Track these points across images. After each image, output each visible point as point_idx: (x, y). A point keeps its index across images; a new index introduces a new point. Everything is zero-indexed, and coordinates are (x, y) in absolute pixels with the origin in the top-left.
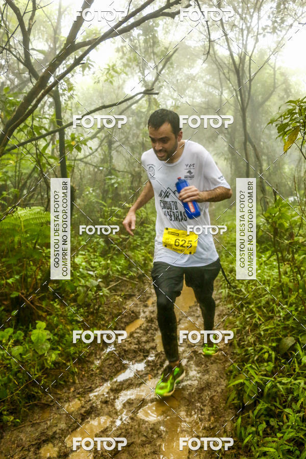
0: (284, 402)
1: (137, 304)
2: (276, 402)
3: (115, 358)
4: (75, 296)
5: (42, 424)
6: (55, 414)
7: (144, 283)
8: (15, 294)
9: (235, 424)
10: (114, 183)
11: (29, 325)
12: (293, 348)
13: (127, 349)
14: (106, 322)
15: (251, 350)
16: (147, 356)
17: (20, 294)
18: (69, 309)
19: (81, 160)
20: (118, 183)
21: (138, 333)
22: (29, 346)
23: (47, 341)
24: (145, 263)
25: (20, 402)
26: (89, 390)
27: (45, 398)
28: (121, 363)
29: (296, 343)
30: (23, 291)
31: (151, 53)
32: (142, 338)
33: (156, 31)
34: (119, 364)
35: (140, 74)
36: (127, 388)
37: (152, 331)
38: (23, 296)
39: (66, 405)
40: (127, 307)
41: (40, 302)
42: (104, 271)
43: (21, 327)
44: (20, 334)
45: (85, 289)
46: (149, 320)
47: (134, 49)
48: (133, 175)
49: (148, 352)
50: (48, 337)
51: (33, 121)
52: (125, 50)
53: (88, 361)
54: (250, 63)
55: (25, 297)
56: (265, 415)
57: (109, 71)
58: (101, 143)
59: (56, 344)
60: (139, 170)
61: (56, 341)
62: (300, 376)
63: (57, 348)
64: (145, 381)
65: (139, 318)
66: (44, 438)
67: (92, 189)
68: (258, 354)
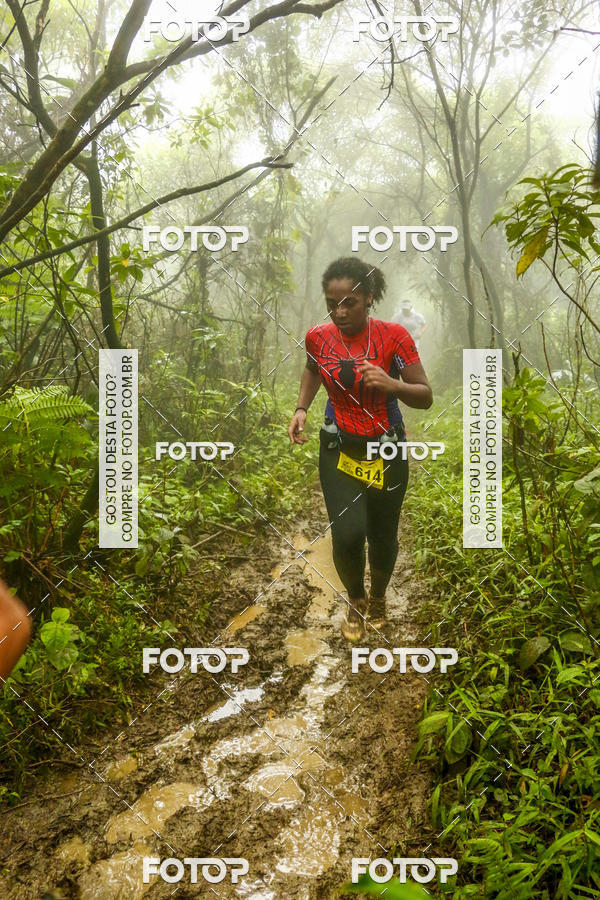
0: (523, 758)
1: (250, 577)
2: (509, 759)
3: (206, 679)
4: (132, 561)
5: (62, 801)
6: (88, 782)
7: (266, 536)
8: (12, 556)
9: (429, 801)
10: (210, 341)
11: (40, 615)
12: (545, 657)
14: (189, 611)
16: (268, 675)
17: (22, 556)
18: (118, 586)
19: (146, 297)
20: (218, 341)
21: (251, 631)
22: (38, 655)
23: (74, 646)
24: (269, 498)
25: (20, 760)
26: (154, 738)
27: (68, 753)
28: (217, 688)
29: (551, 648)
30: (28, 550)
31: (283, 86)
32: (259, 641)
33: (292, 42)
34: (212, 691)
35: (261, 128)
36: (228, 734)
37: (279, 628)
38: (27, 560)
39: (110, 766)
40: (231, 582)
41: (61, 571)
42: (188, 513)
45: (151, 547)
46: (273, 608)
47: (250, 78)
48: (248, 328)
49: (270, 668)
50: (76, 637)
51: (46, 220)
52: (232, 79)
53: (154, 685)
54: (477, 108)
55: (33, 562)
56: (486, 782)
57: (200, 121)
58: (186, 264)
59: (91, 651)
60: (259, 318)
61: (92, 646)
62: (555, 710)
63: (94, 658)
64: (262, 722)
65: (254, 604)
66: (64, 827)
67: (167, 354)
68: (477, 670)
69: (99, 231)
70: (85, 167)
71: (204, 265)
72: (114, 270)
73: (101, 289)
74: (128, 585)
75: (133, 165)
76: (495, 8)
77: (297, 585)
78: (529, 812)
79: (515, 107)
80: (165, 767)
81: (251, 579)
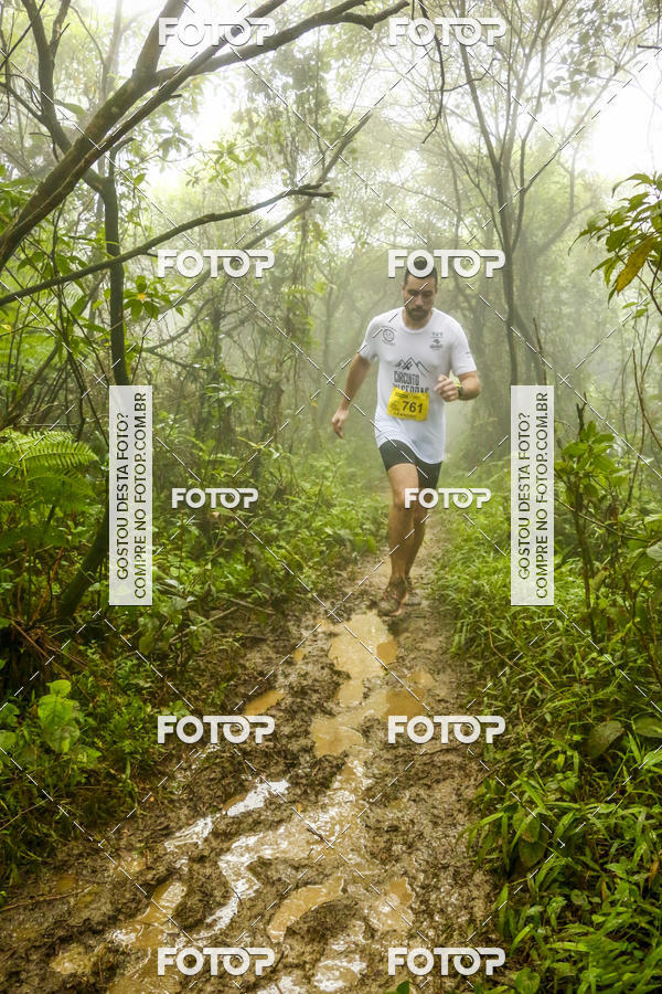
0: (602, 857)
1: (271, 658)
2: (585, 855)
3: (223, 768)
4: (134, 638)
6: (88, 882)
7: (285, 616)
8: (1, 624)
9: (494, 906)
10: (225, 398)
11: (30, 693)
12: (618, 744)
13: (249, 749)
14: (202, 693)
15: (525, 749)
16: (293, 765)
17: (13, 623)
18: (119, 665)
19: (151, 350)
20: (233, 398)
21: (273, 717)
22: (31, 733)
23: (74, 723)
24: (287, 573)
26: (165, 832)
27: (65, 849)
28: (237, 778)
29: (625, 734)
30: (20, 619)
32: (282, 728)
33: (322, 79)
34: (232, 780)
35: (285, 171)
36: (251, 830)
37: (303, 714)
38: (19, 629)
39: (113, 865)
40: (247, 664)
41: (56, 643)
42: (198, 587)
43: (13, 697)
44: (11, 711)
45: (157, 623)
46: (296, 692)
47: (274, 116)
48: (264, 388)
49: (296, 757)
50: (76, 714)
51: (55, 244)
52: (255, 119)
53: (163, 774)
54: (523, 155)
55: (25, 631)
56: (561, 882)
57: (221, 157)
58: (198, 315)
59: (90, 733)
60: (276, 378)
61: (91, 728)
62: (634, 803)
63: (94, 743)
64: (290, 817)
65: (275, 688)
66: (61, 933)
67: (172, 416)
68: (540, 758)
69: (113, 258)
70: (101, 187)
71: (217, 317)
72: (128, 305)
73: (112, 326)
74: (129, 663)
75: (143, 205)
76: (543, 51)
77: (323, 668)
78: (619, 914)
79: (558, 161)
80: (178, 866)
81: (269, 661)
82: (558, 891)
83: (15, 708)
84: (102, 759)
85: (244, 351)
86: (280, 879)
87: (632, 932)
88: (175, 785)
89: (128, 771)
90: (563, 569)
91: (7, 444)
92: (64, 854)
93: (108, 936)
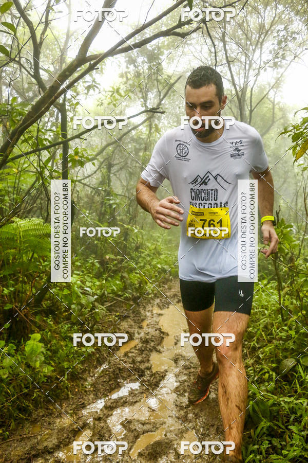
0: (286, 422)
2: (278, 421)
3: (110, 376)
4: (69, 314)
5: (33, 438)
6: (47, 428)
7: (139, 305)
8: (8, 307)
10: (113, 204)
11: (21, 339)
12: (294, 369)
13: (122, 368)
15: (250, 370)
16: (142, 376)
17: (14, 307)
18: (62, 327)
19: (79, 181)
20: (116, 204)
21: (133, 352)
22: (22, 358)
23: (42, 354)
24: (140, 286)
26: (82, 406)
27: (36, 412)
28: (116, 381)
29: (297, 365)
30: (17, 304)
31: (154, 80)
32: (137, 358)
33: (160, 59)
34: (113, 382)
35: (142, 100)
36: (122, 405)
37: (147, 352)
38: (17, 309)
39: (58, 421)
40: (121, 328)
41: (33, 316)
42: (98, 291)
43: (13, 341)
44: (12, 347)
45: (80, 307)
46: (144, 341)
47: (138, 75)
49: (143, 372)
50: (42, 350)
51: (38, 133)
52: (129, 76)
53: (82, 378)
54: (251, 94)
55: (19, 310)
56: (267, 434)
57: (113, 94)
58: (101, 165)
59: (49, 359)
61: (50, 356)
62: (301, 397)
63: (50, 363)
64: (140, 400)
65: (133, 339)
66: (34, 453)
67: (88, 212)
68: (257, 375)
69: (64, 139)
70: (59, 107)
71: (110, 166)
72: (70, 161)
73: (63, 170)
74: (67, 326)
77: (156, 330)
78: (294, 450)
79: (267, 98)
80: (88, 422)
81: (131, 326)
82: (266, 438)
83: (14, 346)
84: (54, 371)
85: (121, 182)
86: (135, 429)
87: (301, 459)
88: (87, 384)
89: (66, 377)
90: (268, 286)
91: (14, 224)
92: (35, 415)
93: (56, 455)
